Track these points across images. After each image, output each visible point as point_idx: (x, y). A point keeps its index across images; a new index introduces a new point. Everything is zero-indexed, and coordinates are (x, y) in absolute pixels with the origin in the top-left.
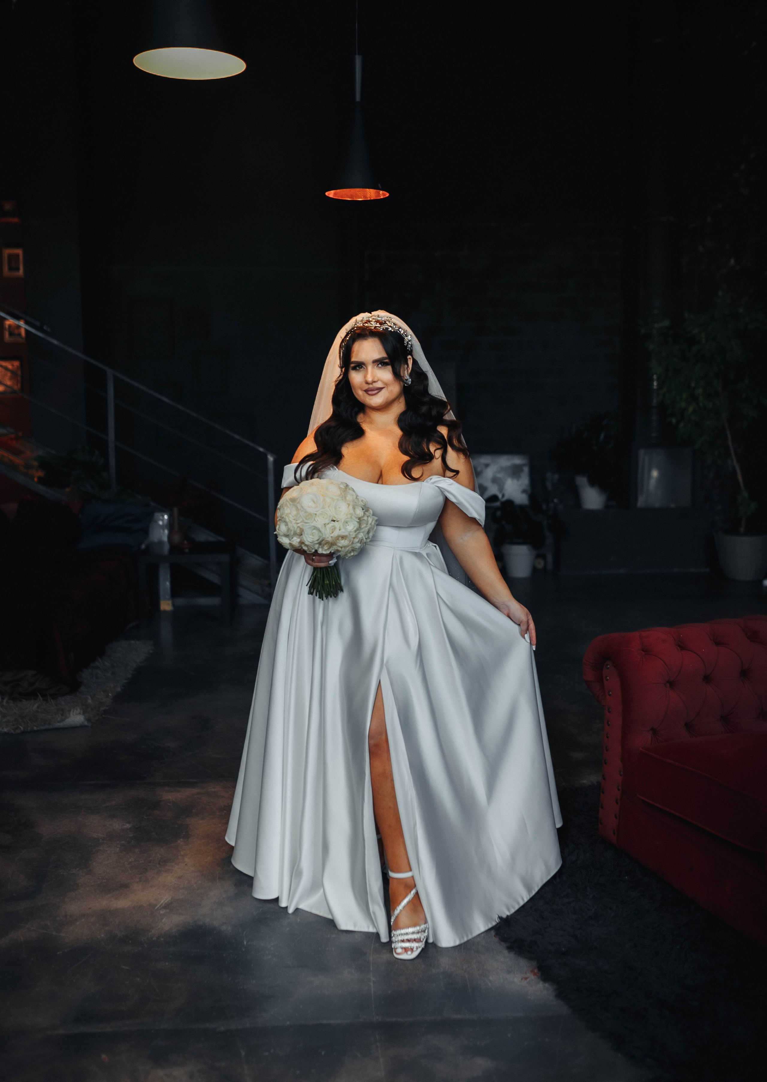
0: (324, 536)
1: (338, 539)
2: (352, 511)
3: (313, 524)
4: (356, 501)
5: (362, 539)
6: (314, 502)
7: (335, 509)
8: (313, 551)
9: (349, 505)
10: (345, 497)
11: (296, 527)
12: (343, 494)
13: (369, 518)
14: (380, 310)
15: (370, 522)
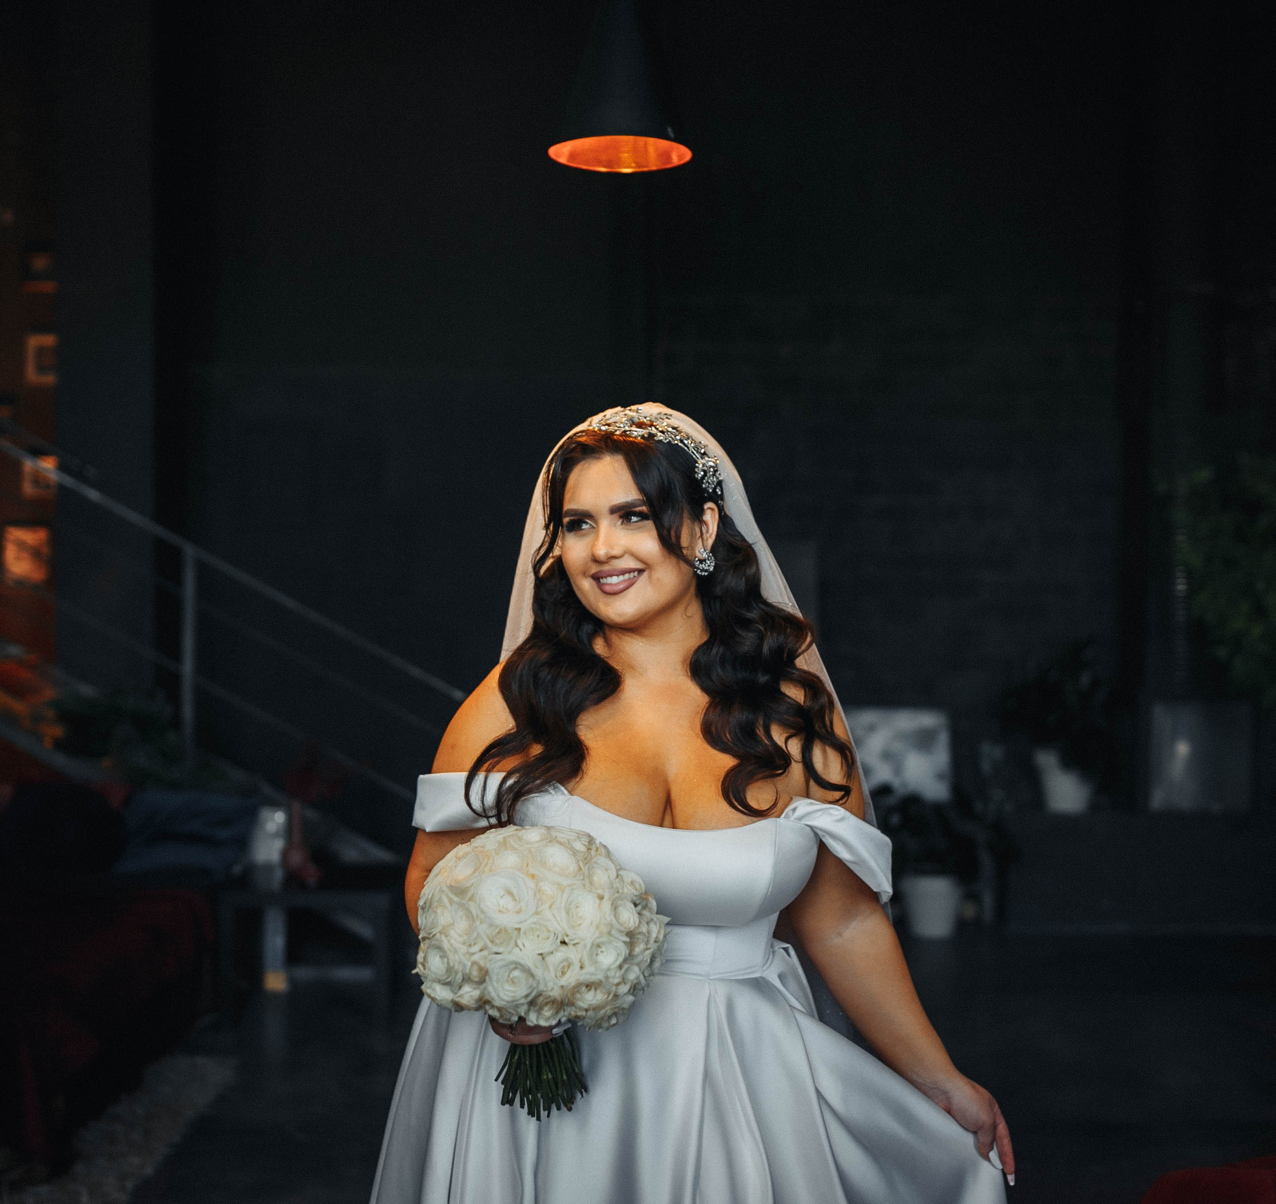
0: (542, 987)
1: (578, 992)
2: (609, 917)
3: (512, 958)
4: (617, 884)
5: (639, 983)
6: (510, 893)
7: (568, 912)
8: (515, 1019)
9: (601, 898)
10: (590, 876)
11: (469, 964)
12: (585, 870)
13: (652, 925)
14: (651, 403)
15: (654, 935)
